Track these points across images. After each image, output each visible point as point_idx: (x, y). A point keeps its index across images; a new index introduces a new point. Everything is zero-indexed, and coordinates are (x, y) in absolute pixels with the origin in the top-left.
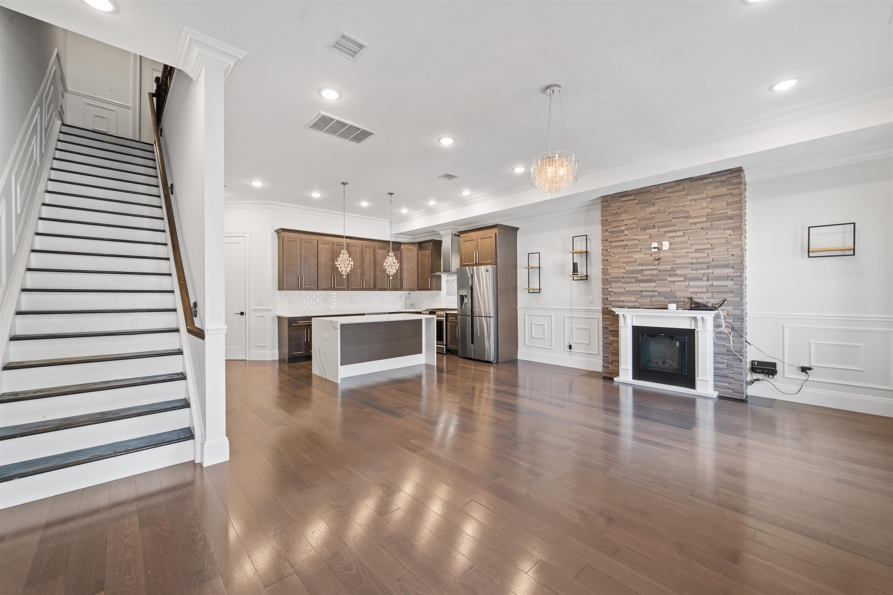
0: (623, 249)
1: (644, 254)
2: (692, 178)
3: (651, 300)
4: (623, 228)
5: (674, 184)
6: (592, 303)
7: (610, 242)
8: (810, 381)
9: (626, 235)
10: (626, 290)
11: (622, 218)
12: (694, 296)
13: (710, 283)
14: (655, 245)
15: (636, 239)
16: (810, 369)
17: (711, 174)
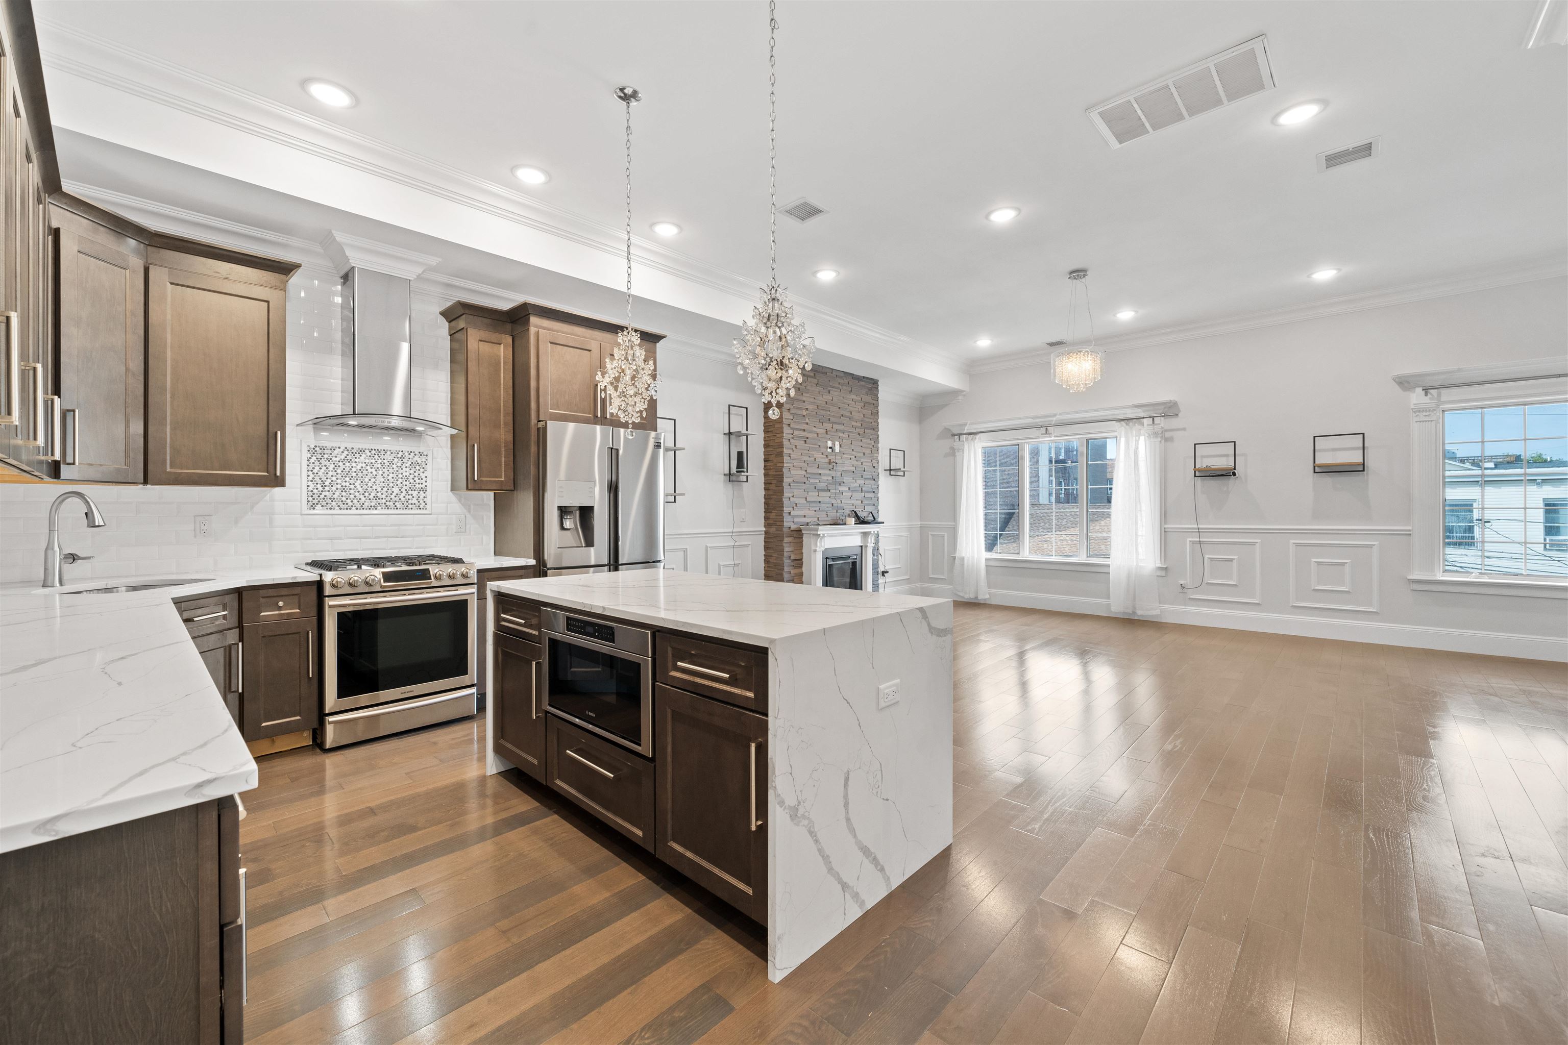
0: (803, 442)
1: (821, 454)
2: (853, 374)
3: (827, 514)
4: (804, 413)
5: (842, 375)
6: (744, 520)
7: (793, 429)
8: (888, 582)
9: (807, 423)
10: (807, 500)
11: (804, 399)
12: (855, 510)
13: (863, 494)
14: (830, 444)
15: (815, 432)
16: (887, 572)
17: (864, 377)
